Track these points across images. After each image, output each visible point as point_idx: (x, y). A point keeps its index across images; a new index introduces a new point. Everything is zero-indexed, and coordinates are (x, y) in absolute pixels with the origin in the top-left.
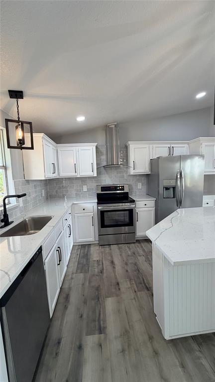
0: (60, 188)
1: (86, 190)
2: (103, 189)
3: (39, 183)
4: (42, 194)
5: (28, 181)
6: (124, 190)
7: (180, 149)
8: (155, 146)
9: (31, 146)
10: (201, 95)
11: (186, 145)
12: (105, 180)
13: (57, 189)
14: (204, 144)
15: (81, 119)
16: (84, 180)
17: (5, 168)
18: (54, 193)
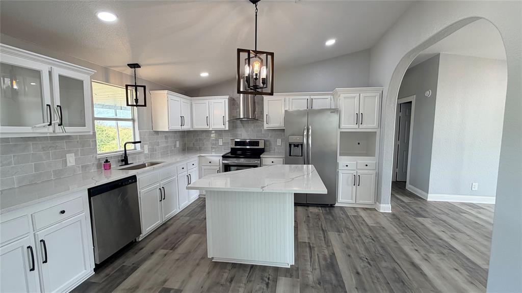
0: (197, 141)
1: (222, 144)
2: (237, 143)
3: (178, 134)
4: (176, 145)
5: (157, 132)
6: (258, 146)
7: (321, 101)
8: (291, 97)
9: (144, 104)
10: (330, 42)
11: (329, 97)
12: (241, 134)
13: (193, 142)
14: (342, 96)
15: (205, 75)
16: (219, 133)
17: (133, 120)
18: (191, 145)
